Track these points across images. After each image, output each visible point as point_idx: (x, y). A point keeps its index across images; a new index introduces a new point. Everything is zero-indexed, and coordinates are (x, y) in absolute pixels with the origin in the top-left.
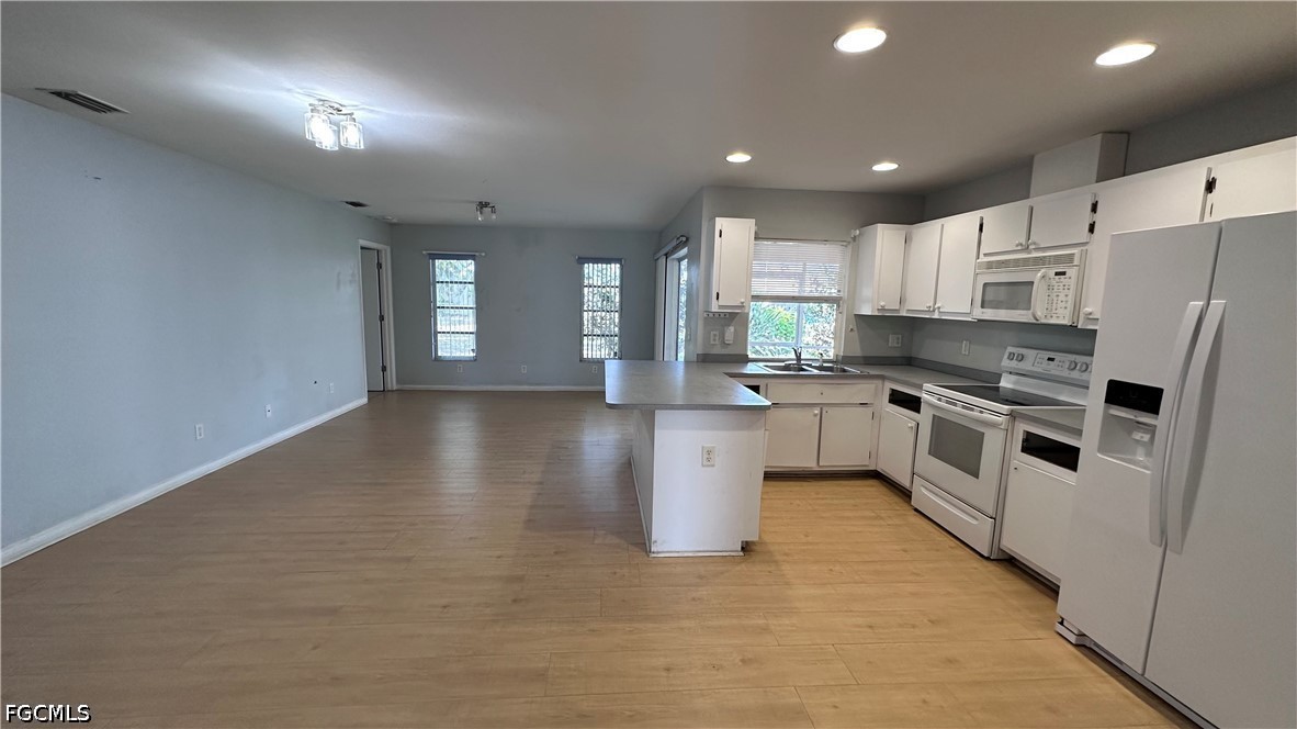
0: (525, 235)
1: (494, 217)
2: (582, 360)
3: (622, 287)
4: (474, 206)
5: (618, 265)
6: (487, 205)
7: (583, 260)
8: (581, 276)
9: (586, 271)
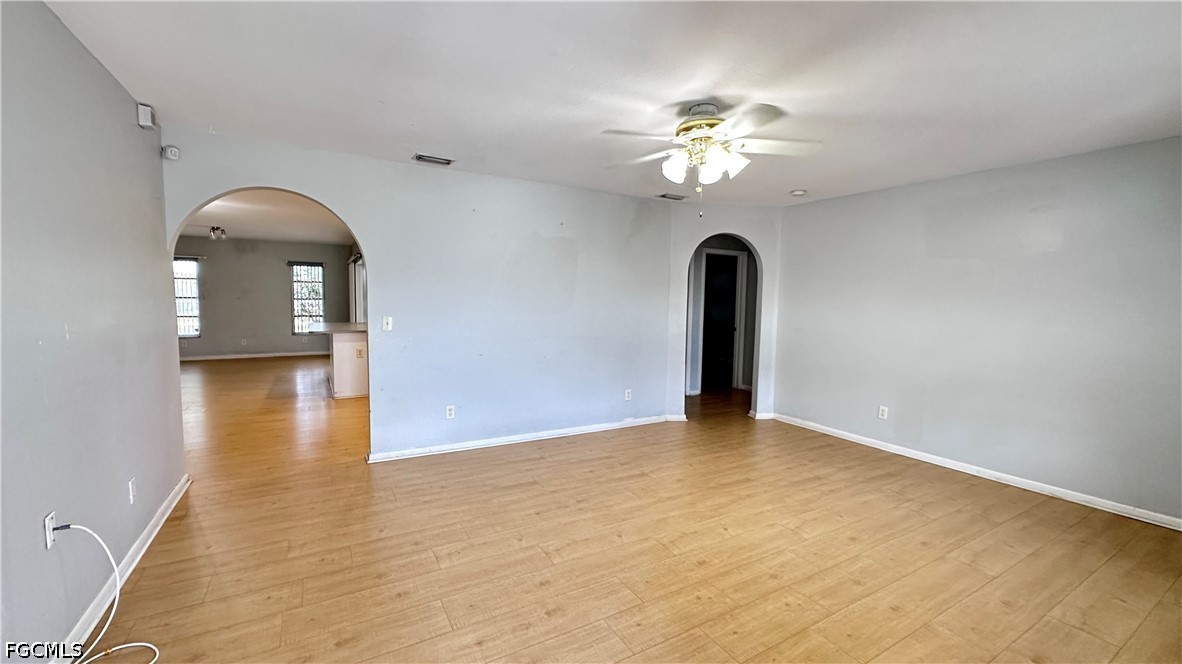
0: (244, 245)
1: (224, 236)
2: (294, 334)
3: (324, 282)
4: (209, 229)
5: (320, 268)
6: (218, 228)
7: (291, 264)
8: (290, 274)
9: (295, 271)
